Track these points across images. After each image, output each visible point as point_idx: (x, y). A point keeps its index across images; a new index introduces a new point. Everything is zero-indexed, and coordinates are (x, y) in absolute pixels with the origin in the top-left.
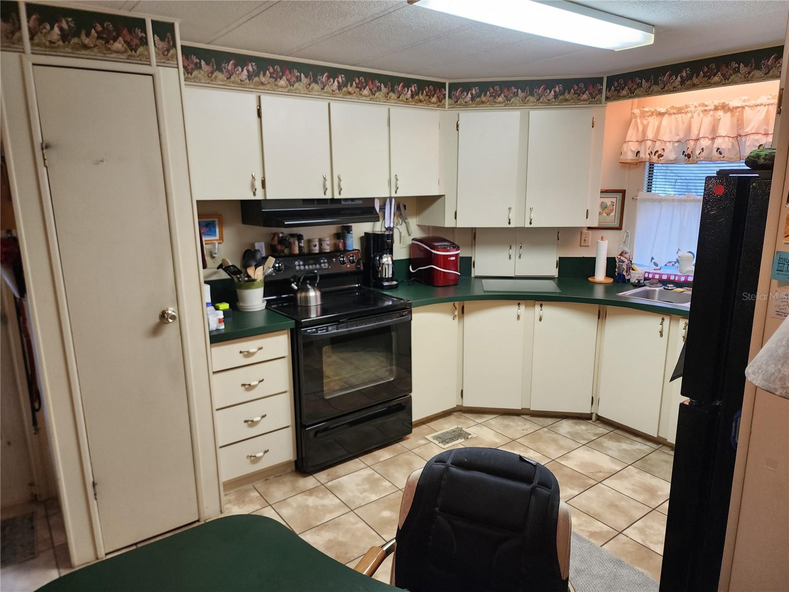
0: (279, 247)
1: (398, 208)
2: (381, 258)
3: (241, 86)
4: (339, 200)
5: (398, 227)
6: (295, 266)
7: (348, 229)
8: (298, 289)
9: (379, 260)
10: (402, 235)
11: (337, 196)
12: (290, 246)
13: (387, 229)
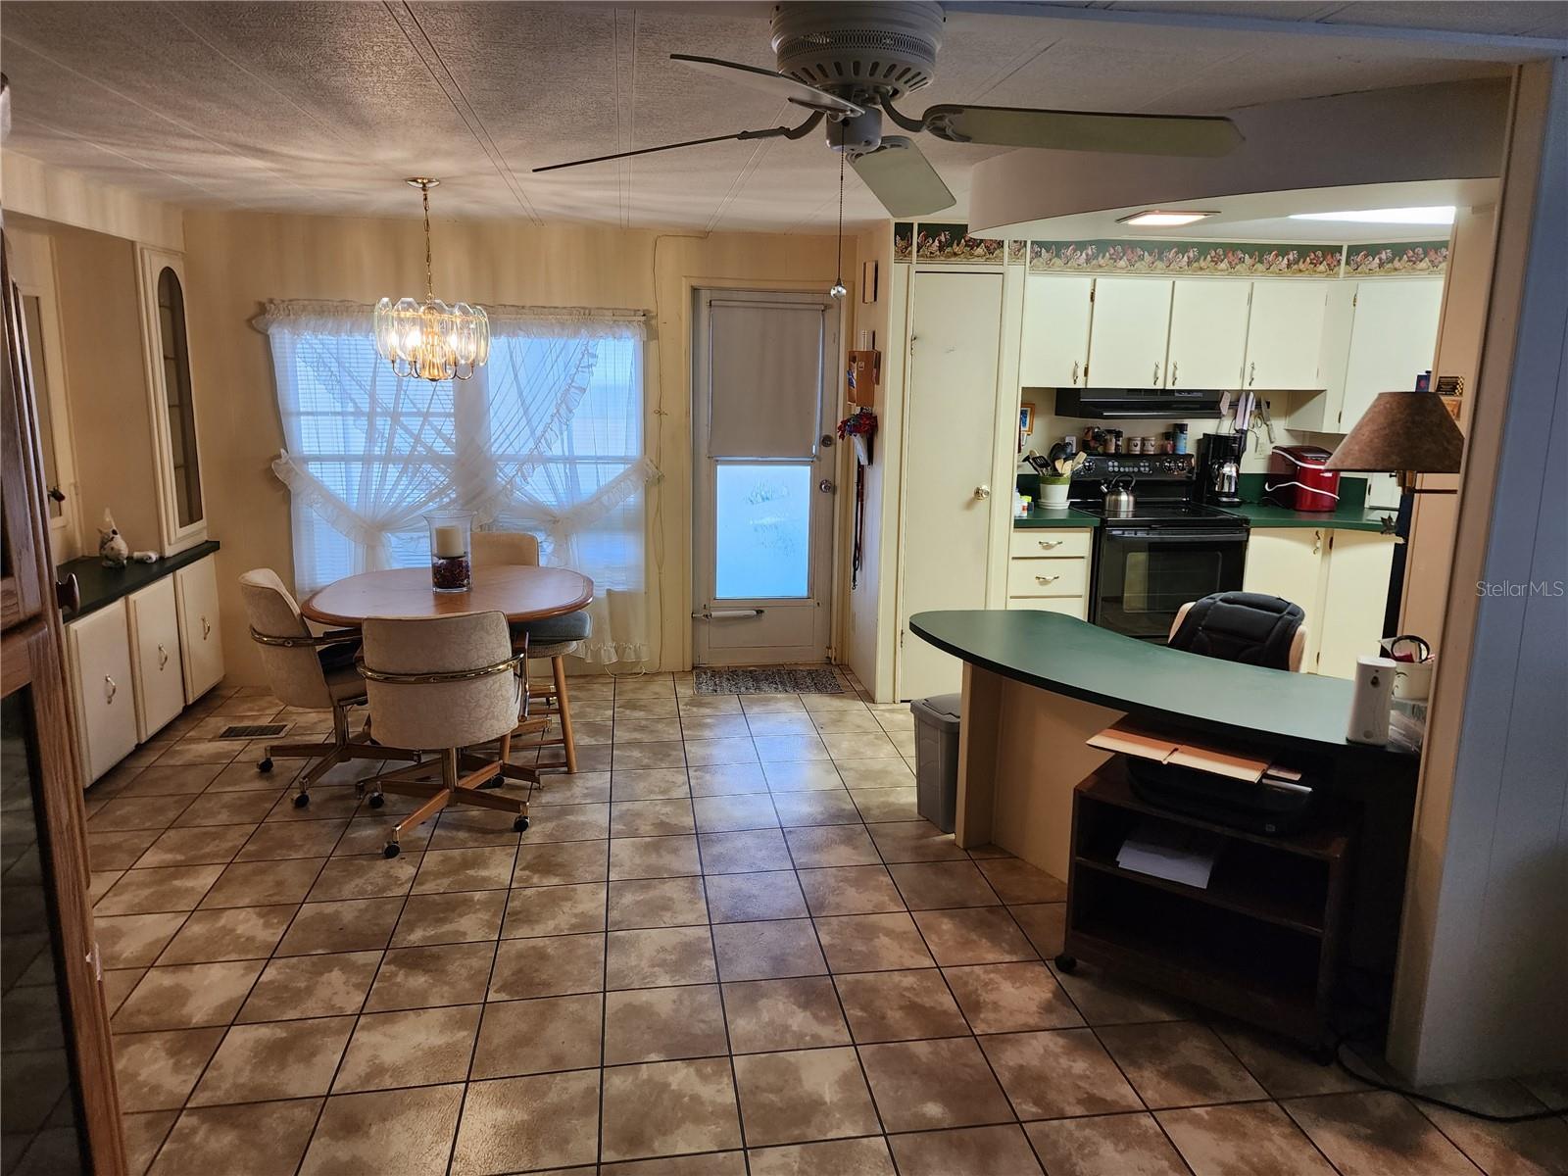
0: (1092, 444)
1: (1258, 405)
2: (1222, 466)
3: (1078, 269)
4: (1172, 392)
5: (1255, 430)
6: (1108, 467)
7: (1182, 428)
8: (1109, 492)
9: (1218, 469)
10: (1260, 441)
11: (1169, 387)
12: (1105, 443)
13: (1237, 431)
